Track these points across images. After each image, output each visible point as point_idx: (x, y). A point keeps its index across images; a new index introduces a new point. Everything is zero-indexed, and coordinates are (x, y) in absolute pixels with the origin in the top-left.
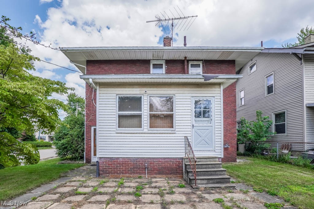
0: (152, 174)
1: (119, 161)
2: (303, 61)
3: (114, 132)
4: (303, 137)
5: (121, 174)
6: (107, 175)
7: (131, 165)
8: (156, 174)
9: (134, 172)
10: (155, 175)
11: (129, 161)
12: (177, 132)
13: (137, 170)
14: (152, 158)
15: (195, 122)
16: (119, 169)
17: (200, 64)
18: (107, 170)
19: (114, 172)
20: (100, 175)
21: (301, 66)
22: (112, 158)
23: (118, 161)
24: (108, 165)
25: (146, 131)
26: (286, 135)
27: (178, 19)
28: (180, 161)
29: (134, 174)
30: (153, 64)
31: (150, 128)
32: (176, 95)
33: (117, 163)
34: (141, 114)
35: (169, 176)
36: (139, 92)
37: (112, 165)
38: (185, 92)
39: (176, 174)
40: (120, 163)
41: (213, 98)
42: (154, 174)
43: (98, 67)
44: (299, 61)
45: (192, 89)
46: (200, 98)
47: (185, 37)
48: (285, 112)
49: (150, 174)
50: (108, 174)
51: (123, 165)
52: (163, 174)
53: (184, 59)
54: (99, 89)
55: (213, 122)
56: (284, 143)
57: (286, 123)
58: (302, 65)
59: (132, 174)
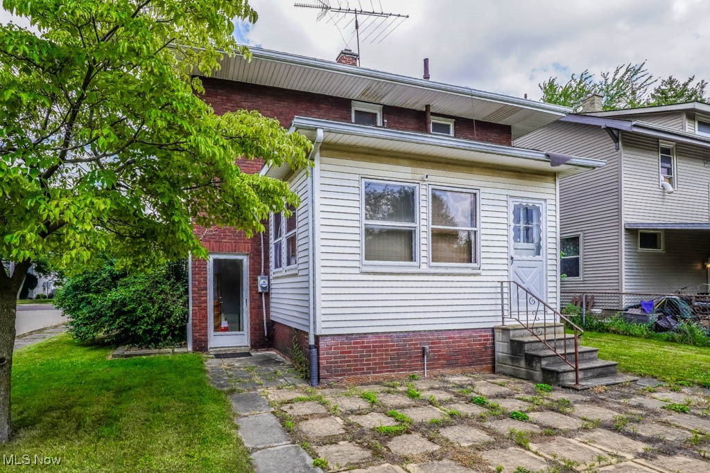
0: (436, 368)
1: (368, 342)
2: (620, 143)
3: (357, 271)
4: (619, 282)
5: (370, 373)
6: (339, 378)
7: (394, 350)
8: (443, 366)
9: (399, 366)
10: (442, 371)
11: (388, 342)
12: (483, 273)
13: (406, 362)
14: (436, 331)
15: (514, 250)
16: (366, 360)
17: (449, 126)
18: (339, 367)
19: (355, 370)
20: (321, 380)
21: (617, 153)
22: (352, 334)
23: (363, 342)
24: (342, 353)
25: (424, 268)
26: (582, 279)
27: (366, 13)
28: (487, 336)
29: (399, 371)
30: (356, 111)
31: (433, 261)
32: (482, 190)
33: (362, 347)
34: (414, 229)
35: (469, 369)
36: (409, 176)
37: (350, 352)
38: (498, 185)
39: (480, 364)
40: (370, 347)
41: (543, 202)
42: (439, 368)
43: (225, 98)
44: (614, 144)
45: (510, 180)
46: (528, 201)
47: (426, 61)
48: (578, 238)
49: (431, 369)
50: (340, 375)
51: (375, 351)
52: (457, 366)
53: (424, 109)
54: (320, 160)
55: (544, 252)
56: (577, 294)
57: (581, 256)
58: (620, 151)
59: (394, 371)
